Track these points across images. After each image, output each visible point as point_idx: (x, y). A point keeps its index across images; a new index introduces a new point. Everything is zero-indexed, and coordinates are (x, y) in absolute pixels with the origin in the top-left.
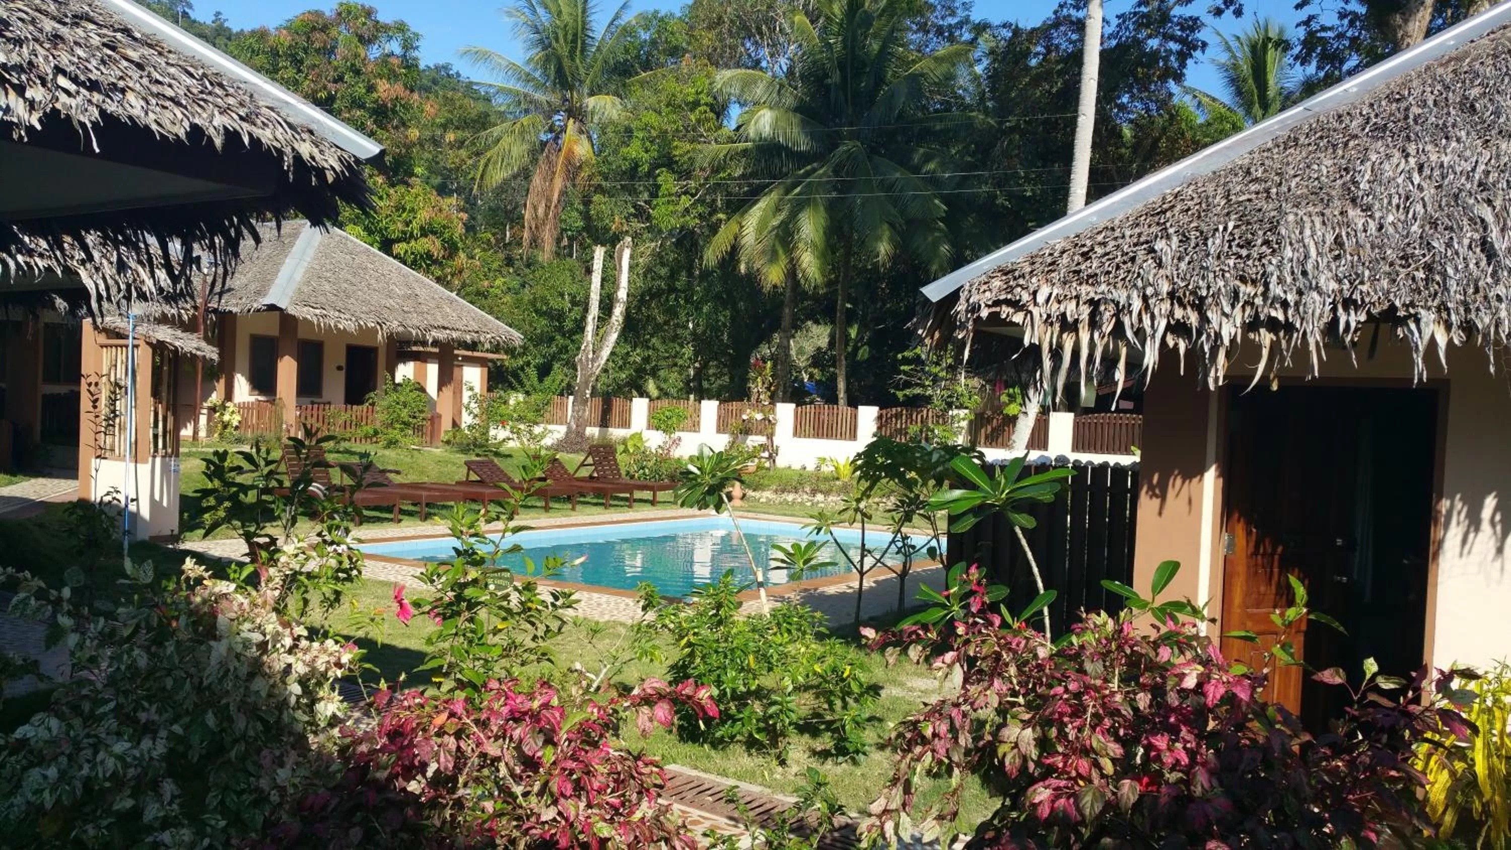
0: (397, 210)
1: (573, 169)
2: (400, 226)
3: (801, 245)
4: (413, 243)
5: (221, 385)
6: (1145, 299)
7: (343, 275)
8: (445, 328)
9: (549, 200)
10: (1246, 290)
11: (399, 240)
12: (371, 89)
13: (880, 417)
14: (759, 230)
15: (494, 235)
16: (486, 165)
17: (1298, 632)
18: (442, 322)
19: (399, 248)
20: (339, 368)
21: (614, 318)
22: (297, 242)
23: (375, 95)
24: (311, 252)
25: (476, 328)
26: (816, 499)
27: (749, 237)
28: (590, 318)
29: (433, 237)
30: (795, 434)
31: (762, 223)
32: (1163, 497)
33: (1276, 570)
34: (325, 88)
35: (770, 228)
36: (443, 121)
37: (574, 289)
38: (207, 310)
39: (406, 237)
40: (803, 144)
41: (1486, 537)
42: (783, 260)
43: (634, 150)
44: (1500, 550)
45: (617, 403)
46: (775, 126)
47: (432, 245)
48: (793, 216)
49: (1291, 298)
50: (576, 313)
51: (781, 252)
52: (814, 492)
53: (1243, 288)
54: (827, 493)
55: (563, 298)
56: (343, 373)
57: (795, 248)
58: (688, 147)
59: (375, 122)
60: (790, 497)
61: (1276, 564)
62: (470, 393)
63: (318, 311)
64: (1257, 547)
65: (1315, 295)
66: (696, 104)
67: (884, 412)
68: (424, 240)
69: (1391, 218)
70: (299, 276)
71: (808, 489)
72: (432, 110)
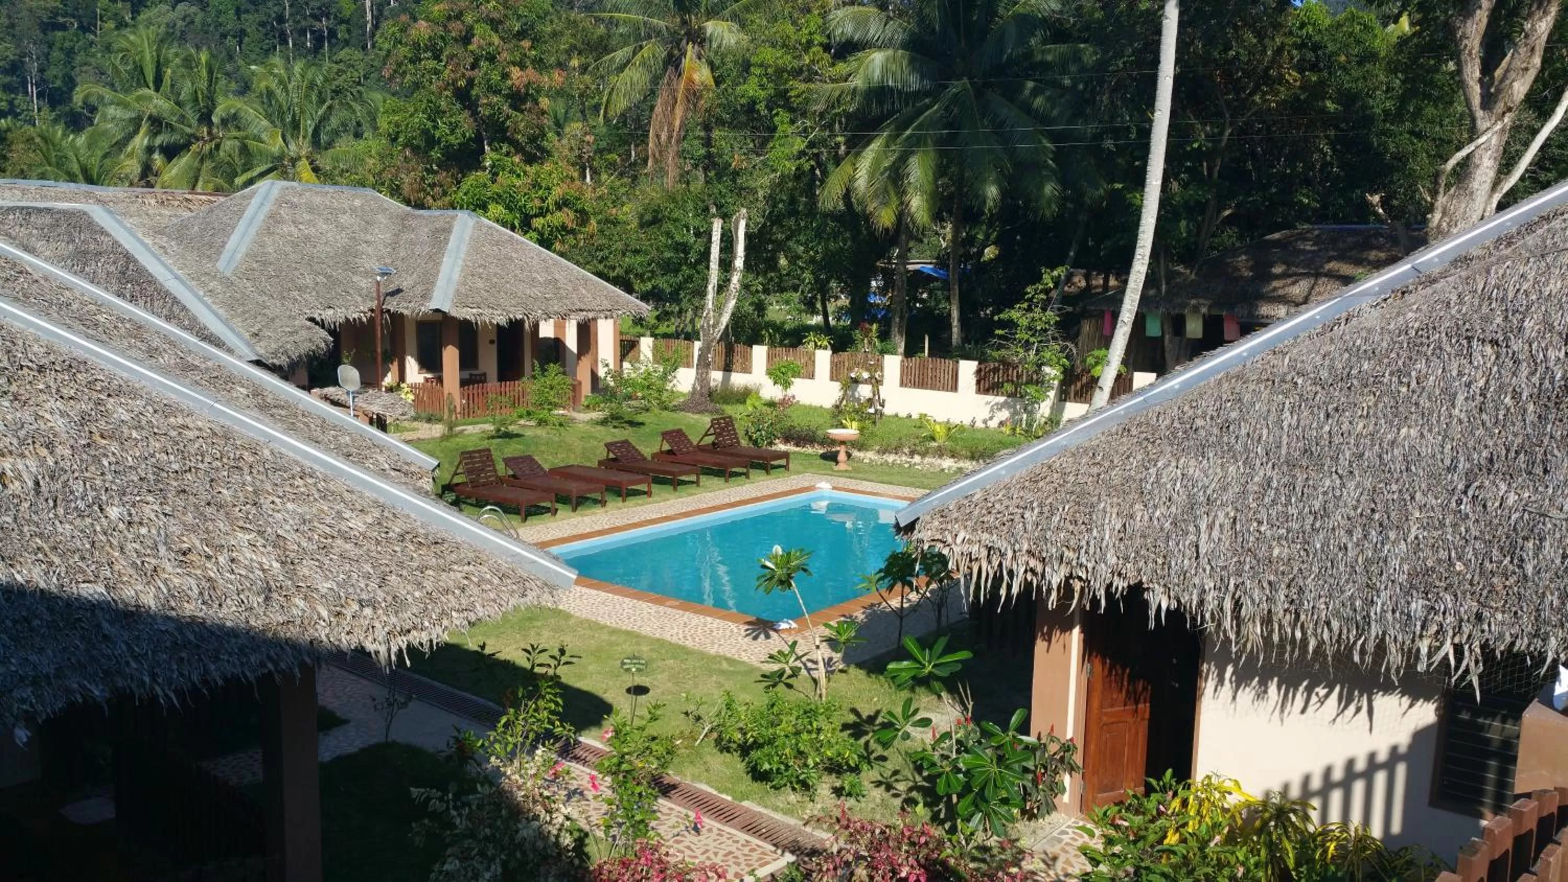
0: (534, 187)
1: (693, 95)
2: (537, 203)
3: (911, 190)
4: (549, 217)
5: (395, 367)
6: (1015, 552)
7: (493, 269)
8: (582, 310)
9: (670, 124)
10: (1069, 554)
11: (536, 216)
12: (505, 76)
13: (979, 372)
14: (872, 174)
15: (619, 155)
16: (610, 94)
17: (1143, 719)
18: (579, 305)
19: (538, 222)
20: (492, 342)
21: (732, 286)
22: (452, 238)
23: (509, 82)
24: (464, 248)
25: (610, 307)
26: (913, 461)
27: (861, 183)
28: (710, 288)
29: (566, 209)
30: (902, 384)
31: (876, 162)
32: (1049, 641)
33: (1125, 683)
34: (464, 76)
35: (882, 169)
36: (566, 46)
37: (697, 222)
38: (382, 312)
39: (542, 213)
40: (914, 82)
41: (1227, 688)
42: (895, 202)
43: (751, 88)
44: (1234, 698)
45: (739, 348)
46: (885, 70)
47: (566, 217)
48: (903, 159)
49: (1090, 566)
50: (699, 246)
51: (892, 193)
52: (912, 453)
53: (1066, 553)
54: (923, 455)
55: (688, 231)
56: (495, 346)
57: (904, 193)
58: (803, 87)
59: (511, 106)
60: (890, 458)
61: (1126, 679)
62: (606, 369)
63: (474, 311)
64: (1110, 671)
65: (1103, 565)
66: (810, 44)
67: (983, 366)
68: (559, 214)
69: (1158, 513)
70: (456, 276)
71: (906, 450)
72: (560, 79)
